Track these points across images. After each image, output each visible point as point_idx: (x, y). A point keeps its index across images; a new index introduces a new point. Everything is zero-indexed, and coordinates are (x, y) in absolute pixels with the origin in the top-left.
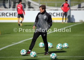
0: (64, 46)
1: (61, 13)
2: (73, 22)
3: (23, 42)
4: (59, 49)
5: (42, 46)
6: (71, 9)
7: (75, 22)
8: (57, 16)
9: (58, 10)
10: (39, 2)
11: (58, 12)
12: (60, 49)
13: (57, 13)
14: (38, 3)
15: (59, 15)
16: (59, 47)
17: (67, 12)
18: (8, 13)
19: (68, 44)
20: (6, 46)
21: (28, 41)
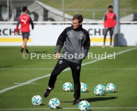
0: (107, 89)
1: (103, 30)
2: (123, 46)
3: (33, 82)
4: (99, 95)
5: (69, 89)
6: (121, 22)
7: (126, 46)
8: (95, 34)
9: (96, 24)
10: (63, 9)
11: (97, 27)
12: (101, 94)
13: (95, 30)
14: (62, 11)
15: (99, 32)
16: (99, 90)
17: (113, 28)
18: (7, 29)
19: (116, 85)
20: (3, 89)
21: (42, 79)
